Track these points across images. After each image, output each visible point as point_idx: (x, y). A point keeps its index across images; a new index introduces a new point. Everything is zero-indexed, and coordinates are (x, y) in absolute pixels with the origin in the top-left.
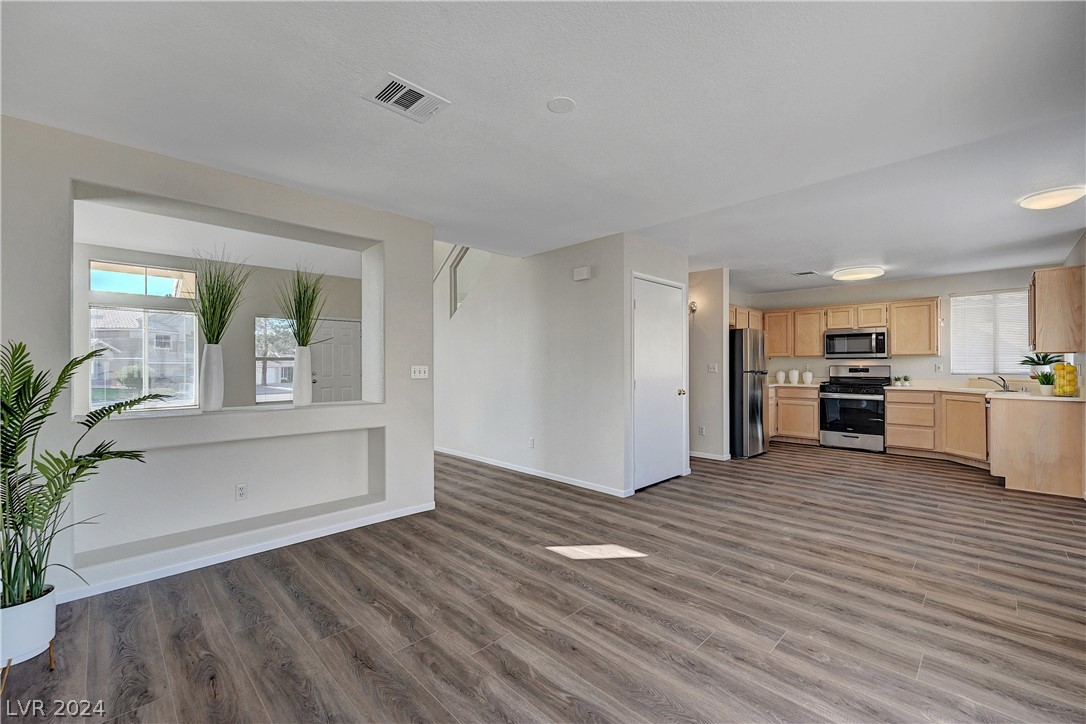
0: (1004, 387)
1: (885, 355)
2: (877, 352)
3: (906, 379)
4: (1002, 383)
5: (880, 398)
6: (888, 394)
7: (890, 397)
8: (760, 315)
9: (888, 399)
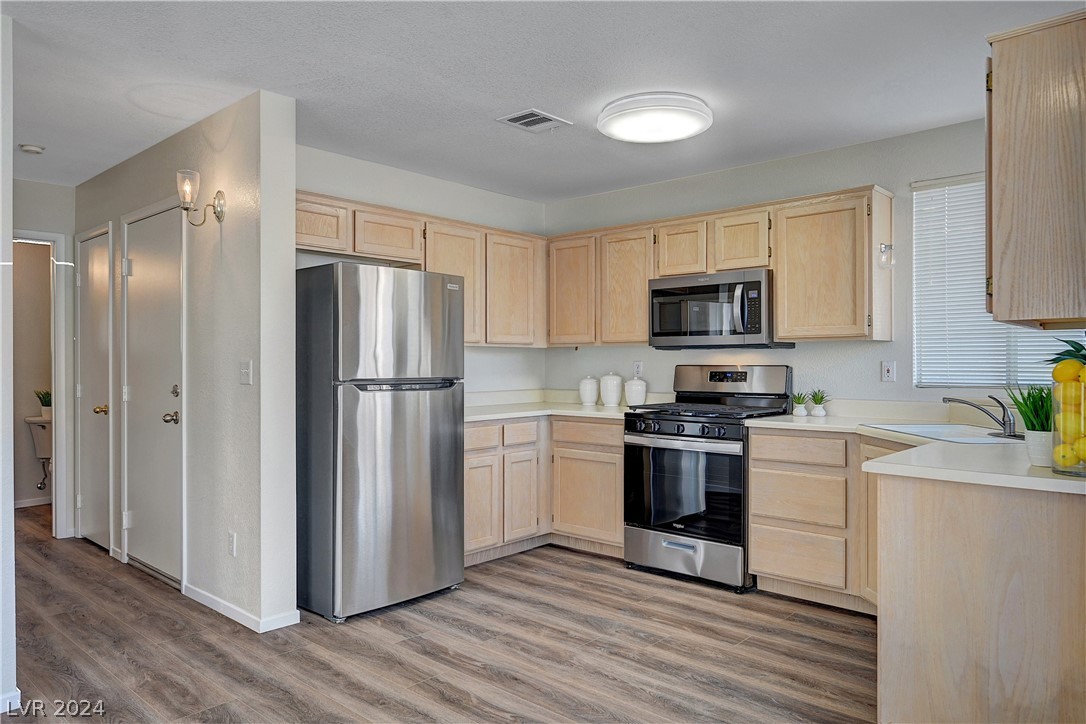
0: (1003, 424)
1: (762, 338)
2: (747, 331)
3: (818, 398)
4: (998, 413)
5: (735, 448)
6: (754, 439)
7: (759, 447)
8: (541, 244)
9: (754, 453)
